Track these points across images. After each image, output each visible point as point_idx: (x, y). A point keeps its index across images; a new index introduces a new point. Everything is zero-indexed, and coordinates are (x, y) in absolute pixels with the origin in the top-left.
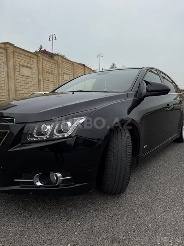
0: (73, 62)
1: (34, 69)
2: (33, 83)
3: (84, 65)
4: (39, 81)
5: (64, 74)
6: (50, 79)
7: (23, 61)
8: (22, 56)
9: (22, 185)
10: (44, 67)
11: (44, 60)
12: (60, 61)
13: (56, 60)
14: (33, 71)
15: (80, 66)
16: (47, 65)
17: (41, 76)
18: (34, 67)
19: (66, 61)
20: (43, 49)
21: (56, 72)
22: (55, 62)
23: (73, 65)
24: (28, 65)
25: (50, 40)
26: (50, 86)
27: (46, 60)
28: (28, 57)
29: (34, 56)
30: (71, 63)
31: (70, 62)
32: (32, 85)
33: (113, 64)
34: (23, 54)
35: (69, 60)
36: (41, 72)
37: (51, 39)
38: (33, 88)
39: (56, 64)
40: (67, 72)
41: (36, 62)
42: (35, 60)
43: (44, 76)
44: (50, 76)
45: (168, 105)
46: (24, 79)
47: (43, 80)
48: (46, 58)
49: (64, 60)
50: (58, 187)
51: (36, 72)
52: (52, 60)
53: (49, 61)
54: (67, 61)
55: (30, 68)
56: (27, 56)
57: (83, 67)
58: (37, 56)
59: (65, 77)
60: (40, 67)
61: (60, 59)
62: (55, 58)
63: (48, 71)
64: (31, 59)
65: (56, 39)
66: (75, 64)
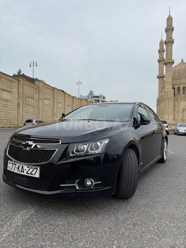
0: (54, 88)
1: (15, 93)
2: (12, 107)
3: (63, 91)
4: (19, 105)
5: (45, 98)
6: (30, 103)
7: (4, 85)
8: (3, 79)
9: (66, 190)
10: (24, 92)
11: (25, 84)
12: (41, 87)
13: (37, 86)
14: (13, 95)
15: (60, 92)
16: (28, 89)
17: (21, 100)
18: (14, 91)
19: (46, 86)
20: (22, 73)
21: (36, 97)
22: (36, 87)
23: (54, 91)
24: (8, 89)
25: (30, 66)
26: (29, 110)
27: (27, 85)
28: (9, 82)
29: (15, 81)
30: (52, 89)
31: (50, 88)
32: (11, 109)
33: (91, 91)
34: (4, 78)
35: (50, 86)
36: (21, 96)
37: (32, 65)
38: (12, 112)
39: (36, 89)
40: (47, 97)
41: (17, 86)
42: (16, 84)
43: (24, 100)
44: (30, 100)
45: (154, 131)
46: (3, 103)
47: (23, 103)
48: (27, 83)
49: (45, 86)
50: (92, 189)
51: (17, 96)
52: (32, 85)
53: (29, 86)
54: (48, 87)
55: (10, 92)
56: (8, 80)
57: (63, 93)
58: (19, 80)
59: (45, 101)
60: (21, 91)
61: (41, 85)
62: (36, 83)
63: (28, 95)
64: (12, 83)
65: (36, 66)
66: (56, 90)
